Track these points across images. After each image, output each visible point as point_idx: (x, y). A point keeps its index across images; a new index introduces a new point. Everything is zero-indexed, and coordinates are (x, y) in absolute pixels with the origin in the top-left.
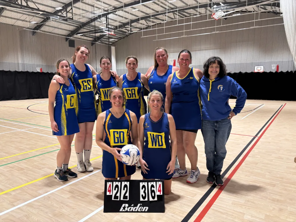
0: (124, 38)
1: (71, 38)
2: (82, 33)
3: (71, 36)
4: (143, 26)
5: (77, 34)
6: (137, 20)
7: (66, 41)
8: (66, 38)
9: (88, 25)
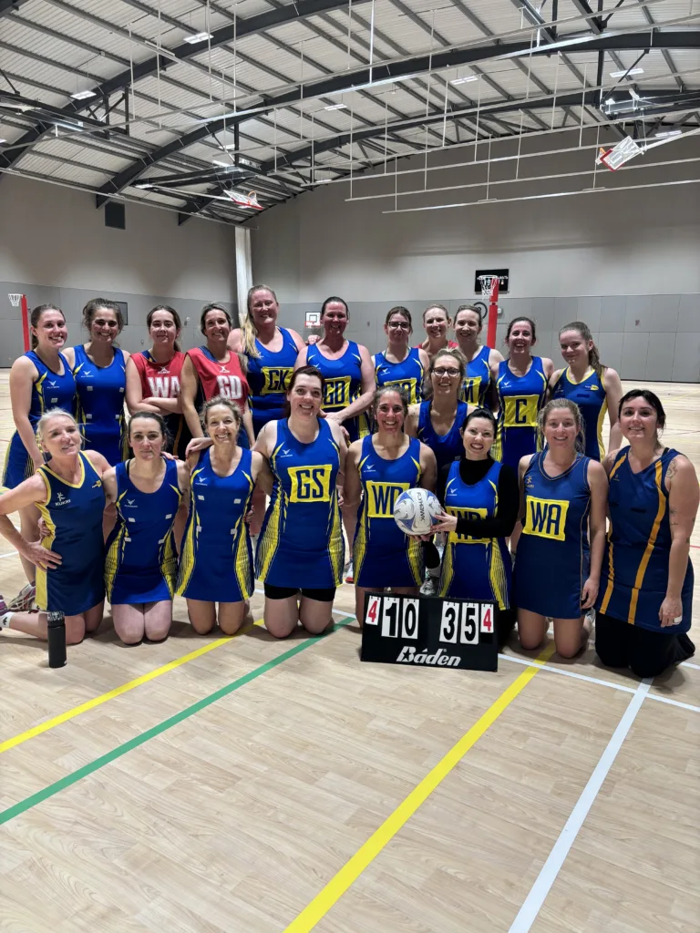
0: (284, 201)
1: (115, 196)
2: (150, 181)
3: (113, 191)
4: (351, 165)
5: (133, 184)
6: (334, 144)
7: (98, 206)
8: (98, 196)
9: (174, 154)
